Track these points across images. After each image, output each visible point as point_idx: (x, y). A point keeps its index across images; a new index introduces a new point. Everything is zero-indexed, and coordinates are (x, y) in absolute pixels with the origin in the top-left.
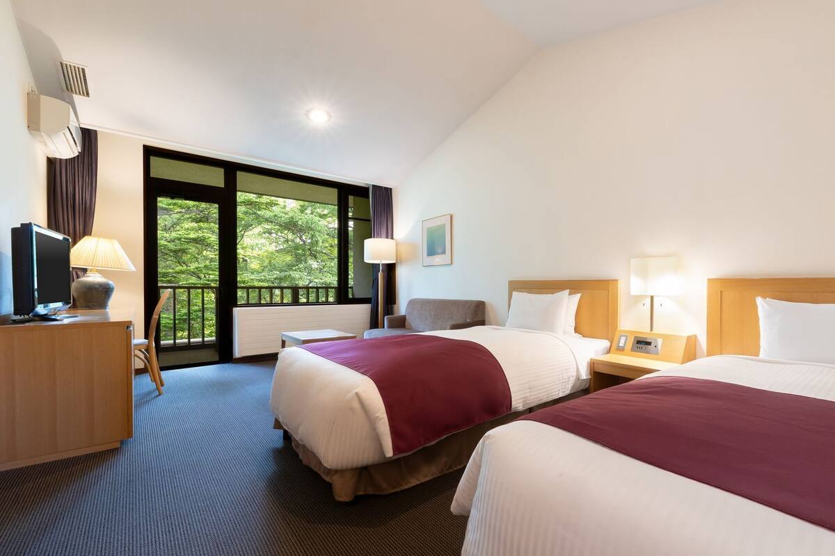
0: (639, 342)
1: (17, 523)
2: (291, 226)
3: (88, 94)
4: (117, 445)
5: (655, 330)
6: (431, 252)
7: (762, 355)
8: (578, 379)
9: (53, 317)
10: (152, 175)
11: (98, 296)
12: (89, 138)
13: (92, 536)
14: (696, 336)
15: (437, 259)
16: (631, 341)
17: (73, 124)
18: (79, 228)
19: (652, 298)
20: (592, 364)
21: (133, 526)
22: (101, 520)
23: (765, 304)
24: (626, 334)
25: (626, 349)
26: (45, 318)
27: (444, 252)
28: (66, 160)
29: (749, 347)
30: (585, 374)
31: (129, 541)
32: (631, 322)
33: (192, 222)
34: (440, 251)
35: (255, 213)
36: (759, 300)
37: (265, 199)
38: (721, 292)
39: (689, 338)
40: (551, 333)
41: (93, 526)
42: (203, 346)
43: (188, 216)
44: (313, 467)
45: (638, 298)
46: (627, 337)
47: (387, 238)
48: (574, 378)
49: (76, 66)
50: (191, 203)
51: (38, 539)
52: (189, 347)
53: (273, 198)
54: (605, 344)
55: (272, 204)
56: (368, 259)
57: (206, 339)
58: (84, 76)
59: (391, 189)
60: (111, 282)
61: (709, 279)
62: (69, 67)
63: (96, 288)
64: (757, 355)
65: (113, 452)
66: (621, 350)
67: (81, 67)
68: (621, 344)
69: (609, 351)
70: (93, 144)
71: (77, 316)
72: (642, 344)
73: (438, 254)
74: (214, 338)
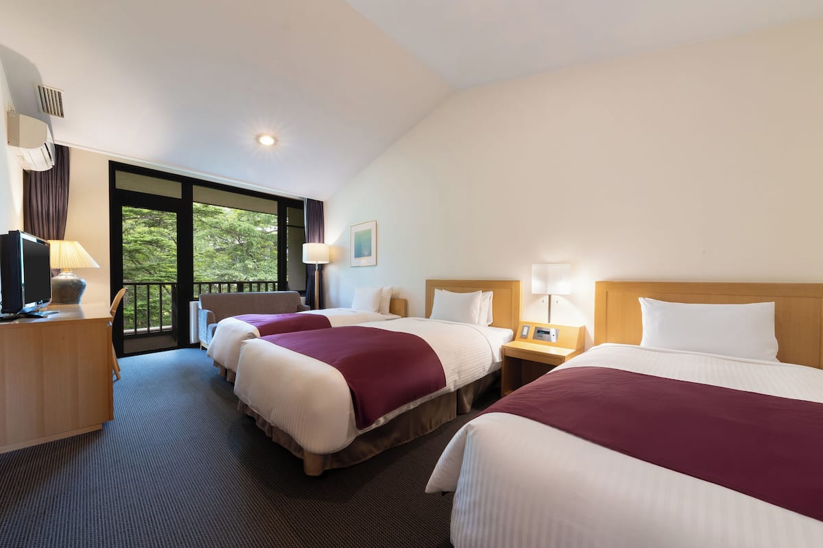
0: (539, 332)
1: (16, 508)
2: (231, 231)
3: (62, 115)
4: (100, 427)
5: (553, 322)
6: (359, 254)
7: (643, 344)
8: (493, 362)
9: (36, 314)
10: (118, 186)
11: (71, 292)
12: (61, 154)
13: (90, 518)
14: (585, 327)
15: (364, 261)
16: (532, 331)
17: (49, 141)
18: (53, 232)
19: (550, 296)
20: (503, 350)
21: (127, 506)
22: (97, 502)
23: (646, 303)
24: (528, 325)
25: (529, 337)
26: (30, 315)
27: (370, 254)
28: (41, 172)
29: (633, 337)
30: (498, 359)
31: (127, 521)
32: (532, 315)
33: (145, 226)
34: (366, 253)
35: (201, 220)
36: (641, 300)
37: (211, 208)
38: (607, 292)
39: (581, 328)
40: (471, 325)
41: (90, 508)
42: (161, 333)
43: (142, 221)
44: (282, 443)
45: (537, 296)
46: (529, 327)
47: (320, 242)
48: (491, 362)
49: (53, 89)
50: (146, 211)
51: (39, 523)
52: (149, 334)
53: (217, 207)
54: (509, 333)
55: (216, 213)
56: (305, 260)
57: (163, 327)
58: (60, 99)
59: (322, 202)
60: (83, 280)
61: (597, 283)
62: (46, 90)
63: (70, 286)
64: (639, 344)
65: (96, 434)
66: (524, 338)
67: (57, 90)
68: (525, 333)
69: (513, 339)
70: (66, 160)
71: (57, 313)
72: (541, 333)
73: (364, 256)
74: (170, 326)
